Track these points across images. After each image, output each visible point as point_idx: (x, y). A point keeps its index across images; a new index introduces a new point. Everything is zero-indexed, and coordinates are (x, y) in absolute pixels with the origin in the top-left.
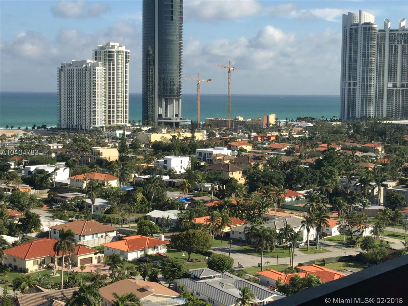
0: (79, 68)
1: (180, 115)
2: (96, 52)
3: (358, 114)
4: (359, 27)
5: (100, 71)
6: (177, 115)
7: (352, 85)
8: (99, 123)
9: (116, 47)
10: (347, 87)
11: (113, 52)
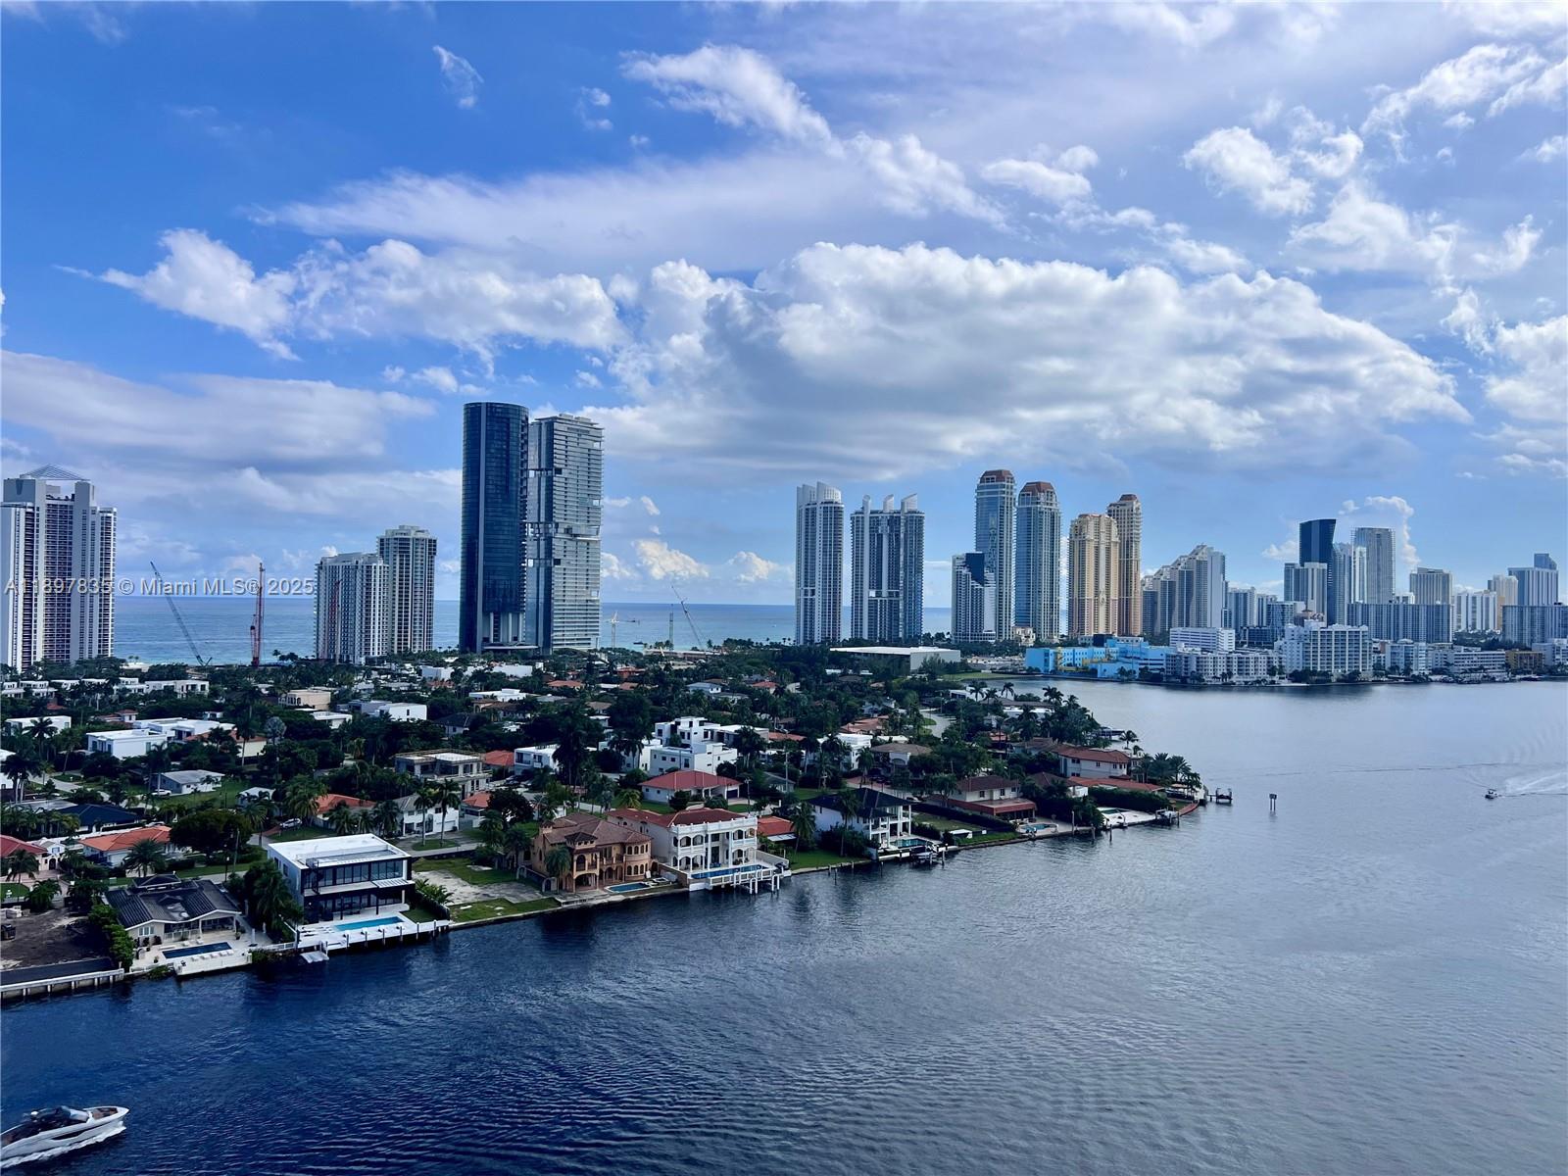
0: (347, 564)
1: (520, 639)
2: (382, 540)
3: (818, 638)
4: (818, 506)
5: (378, 570)
6: (516, 639)
7: (809, 593)
8: (376, 651)
9: (413, 532)
10: (802, 597)
11: (408, 539)
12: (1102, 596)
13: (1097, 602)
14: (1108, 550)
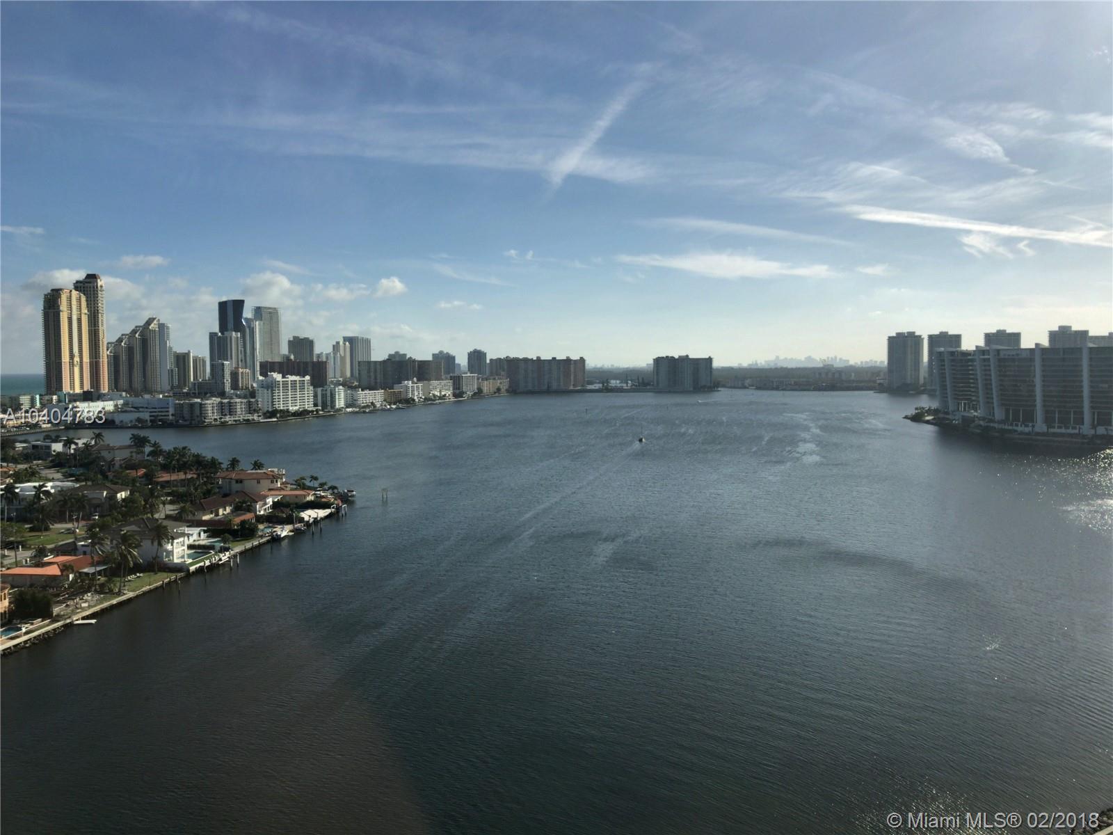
12: (77, 359)
13: (72, 364)
14: (79, 320)
